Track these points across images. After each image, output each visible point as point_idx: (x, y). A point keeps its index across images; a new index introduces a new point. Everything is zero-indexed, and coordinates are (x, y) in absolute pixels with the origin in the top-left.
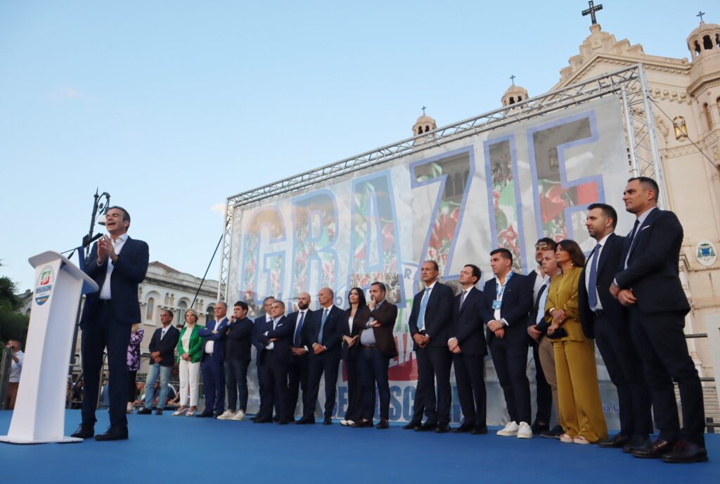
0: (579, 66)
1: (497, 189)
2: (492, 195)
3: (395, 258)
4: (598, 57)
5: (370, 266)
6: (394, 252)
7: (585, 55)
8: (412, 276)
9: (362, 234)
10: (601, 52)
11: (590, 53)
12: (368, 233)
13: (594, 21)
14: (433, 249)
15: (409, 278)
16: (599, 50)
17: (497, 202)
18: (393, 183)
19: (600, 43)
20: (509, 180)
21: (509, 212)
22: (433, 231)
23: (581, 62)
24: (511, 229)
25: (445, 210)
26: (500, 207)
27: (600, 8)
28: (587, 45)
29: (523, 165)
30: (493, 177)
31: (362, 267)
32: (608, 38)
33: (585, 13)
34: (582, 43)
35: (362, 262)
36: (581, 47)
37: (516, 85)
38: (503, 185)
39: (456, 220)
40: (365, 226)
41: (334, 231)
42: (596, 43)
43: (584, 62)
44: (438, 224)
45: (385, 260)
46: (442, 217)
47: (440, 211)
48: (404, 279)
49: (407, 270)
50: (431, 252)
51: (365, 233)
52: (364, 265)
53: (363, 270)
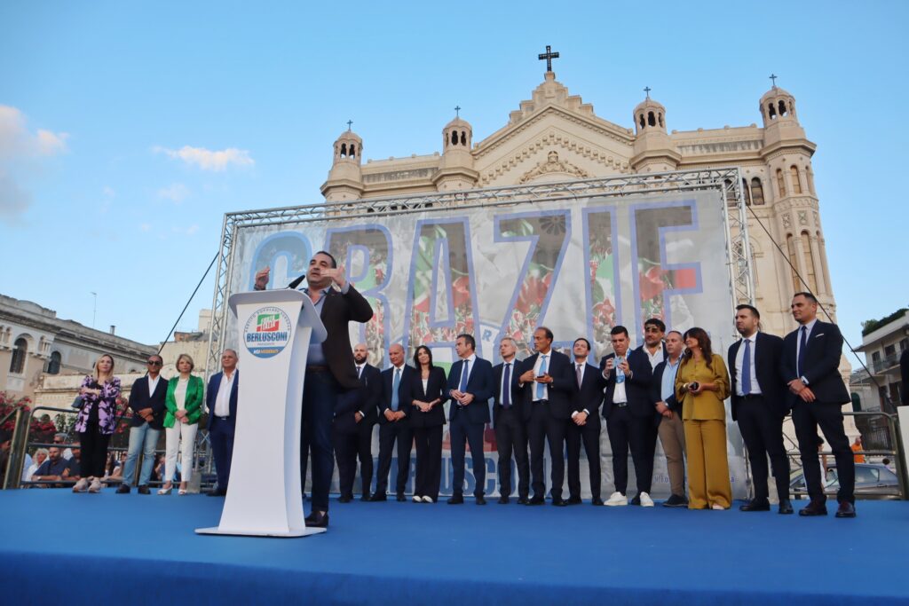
0: (530, 113)
1: (595, 260)
2: (588, 265)
3: (471, 316)
4: (550, 108)
5: (437, 321)
6: (468, 309)
7: (537, 102)
8: (492, 338)
9: (424, 283)
10: (553, 102)
11: (542, 101)
12: (434, 283)
13: (549, 68)
14: (519, 312)
15: (488, 340)
16: (552, 100)
17: (594, 275)
18: (472, 232)
19: (554, 94)
20: (609, 253)
21: (606, 285)
22: (521, 294)
23: (532, 108)
24: (607, 302)
25: (535, 273)
26: (597, 278)
27: (556, 55)
28: (540, 91)
29: (624, 239)
30: (591, 247)
31: (424, 320)
32: (561, 90)
33: (541, 57)
34: (535, 89)
35: (425, 315)
36: (534, 93)
37: (461, 118)
38: (601, 256)
39: (548, 286)
40: (430, 274)
41: (384, 272)
42: (550, 92)
43: (535, 110)
44: (527, 287)
45: (457, 318)
46: (532, 279)
47: (529, 273)
48: (482, 341)
49: (486, 331)
50: (516, 315)
51: (429, 281)
52: (427, 318)
53: (426, 325)
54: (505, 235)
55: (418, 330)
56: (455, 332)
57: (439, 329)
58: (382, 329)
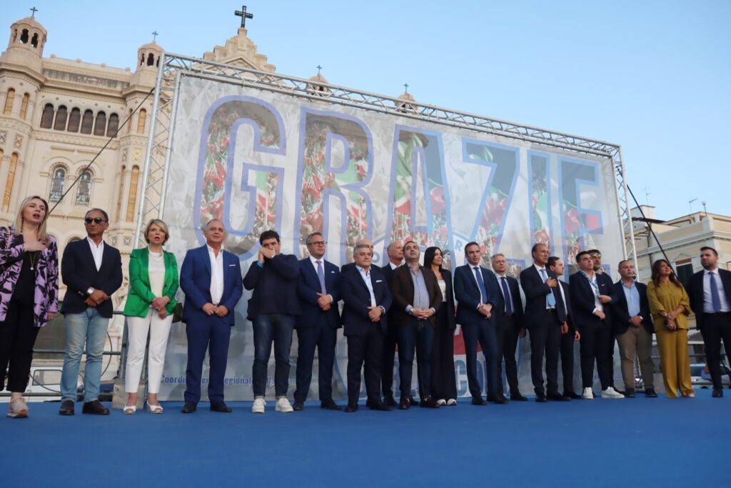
0: (222, 58)
1: (536, 195)
2: (531, 199)
3: (445, 226)
4: (241, 59)
5: (416, 226)
6: (444, 219)
7: (230, 51)
9: (405, 186)
10: (244, 55)
11: (235, 51)
12: (413, 188)
13: (243, 25)
14: (483, 229)
16: (244, 54)
17: (536, 207)
19: (245, 48)
20: (545, 191)
21: (543, 216)
22: (484, 212)
23: (225, 55)
24: (544, 231)
25: (495, 196)
26: (538, 211)
27: (250, 17)
28: (233, 42)
29: (554, 183)
30: (533, 183)
31: (405, 223)
32: (252, 47)
33: (237, 14)
34: (229, 39)
35: (407, 217)
36: (228, 42)
37: (157, 43)
38: (540, 193)
39: (504, 209)
40: (409, 179)
41: (366, 169)
42: (242, 45)
43: (228, 56)
44: (489, 207)
45: (434, 225)
46: (492, 200)
47: (490, 195)
49: (458, 241)
50: (481, 230)
51: (409, 187)
52: (408, 221)
53: (407, 227)
54: (472, 156)
55: (400, 232)
56: (432, 239)
57: (419, 233)
58: (365, 225)
